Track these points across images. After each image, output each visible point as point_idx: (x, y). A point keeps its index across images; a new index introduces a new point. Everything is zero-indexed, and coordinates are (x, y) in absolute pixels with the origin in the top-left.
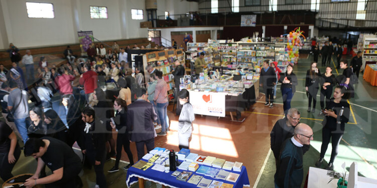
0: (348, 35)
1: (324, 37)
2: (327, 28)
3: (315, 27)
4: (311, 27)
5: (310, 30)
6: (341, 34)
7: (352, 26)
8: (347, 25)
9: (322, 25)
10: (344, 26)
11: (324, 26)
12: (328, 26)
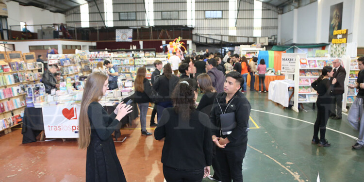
2: (204, 43)
3: (193, 42)
4: (189, 42)
5: (188, 45)
6: (217, 49)
7: (226, 41)
8: (222, 41)
9: (198, 41)
10: (219, 42)
11: (201, 41)
12: (205, 41)
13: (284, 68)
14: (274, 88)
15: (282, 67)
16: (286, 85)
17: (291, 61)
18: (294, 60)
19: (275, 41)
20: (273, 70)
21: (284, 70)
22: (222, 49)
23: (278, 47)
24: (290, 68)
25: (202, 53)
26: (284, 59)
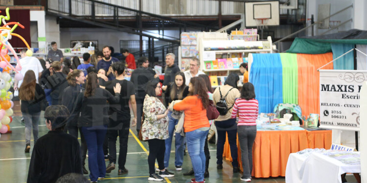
0: (145, 39)
1: (79, 45)
2: (85, 17)
3: (49, 16)
4: (37, 15)
5: (36, 23)
6: (125, 36)
7: (152, 12)
8: (140, 12)
9: (67, 11)
10: (133, 14)
11: (73, 13)
12: (88, 13)
13: (326, 113)
14: (301, 174)
15: (322, 109)
16: (337, 168)
17: (348, 94)
18: (356, 89)
19: (302, 11)
20: (297, 111)
21: (329, 119)
22: (141, 35)
23: (309, 41)
24: (346, 112)
25: (80, 51)
26: (326, 88)
